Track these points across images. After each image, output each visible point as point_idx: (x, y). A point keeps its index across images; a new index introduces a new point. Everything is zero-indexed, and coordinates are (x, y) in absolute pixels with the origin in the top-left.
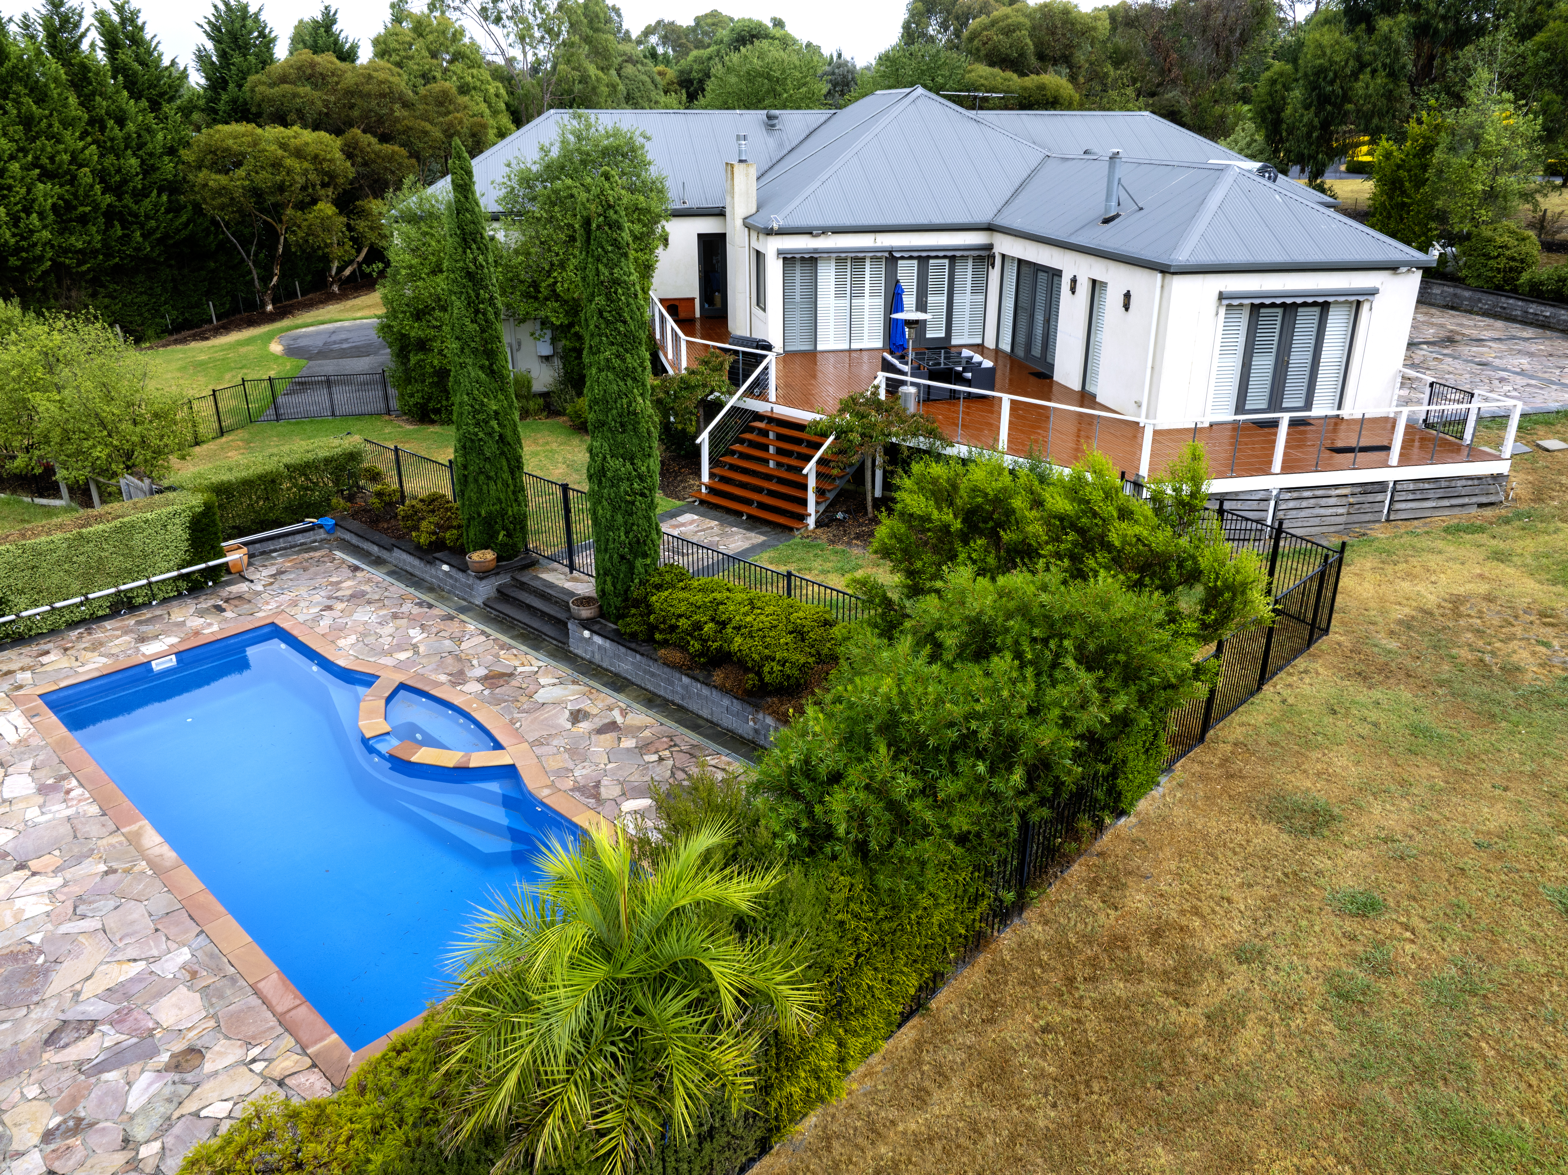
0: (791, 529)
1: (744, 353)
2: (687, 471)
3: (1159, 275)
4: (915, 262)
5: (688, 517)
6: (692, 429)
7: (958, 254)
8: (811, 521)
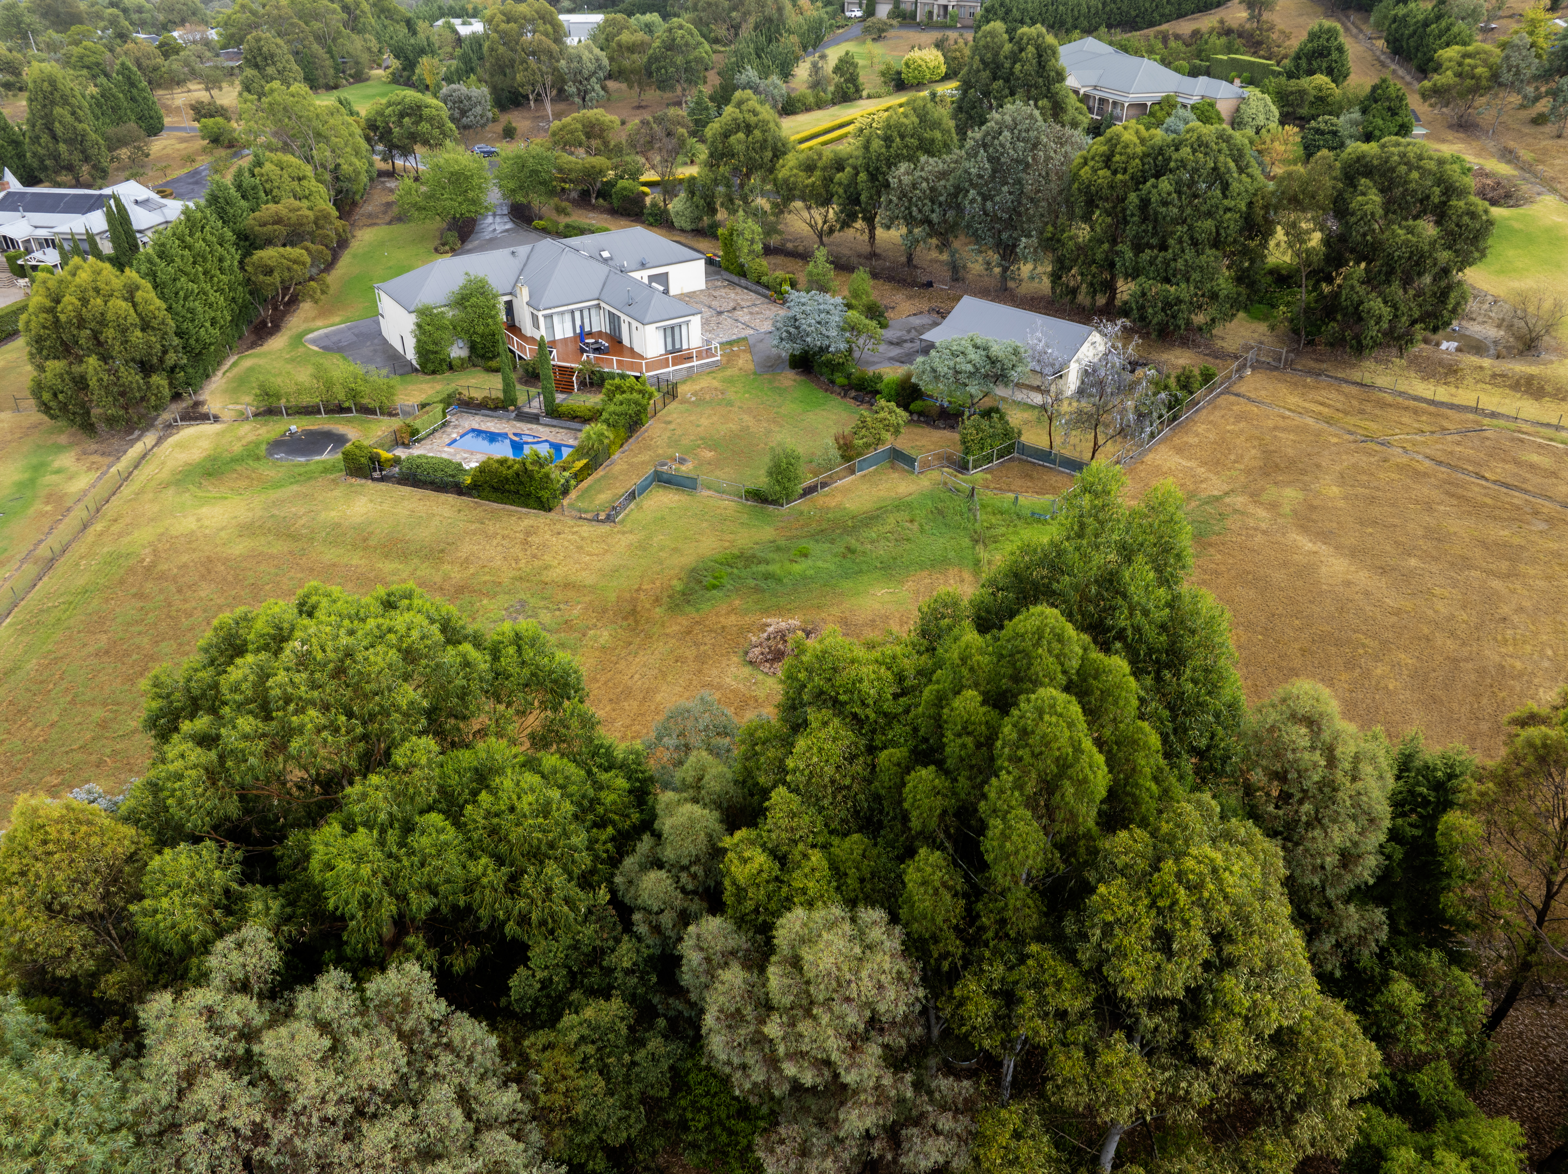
7: (591, 307)
8: (576, 390)
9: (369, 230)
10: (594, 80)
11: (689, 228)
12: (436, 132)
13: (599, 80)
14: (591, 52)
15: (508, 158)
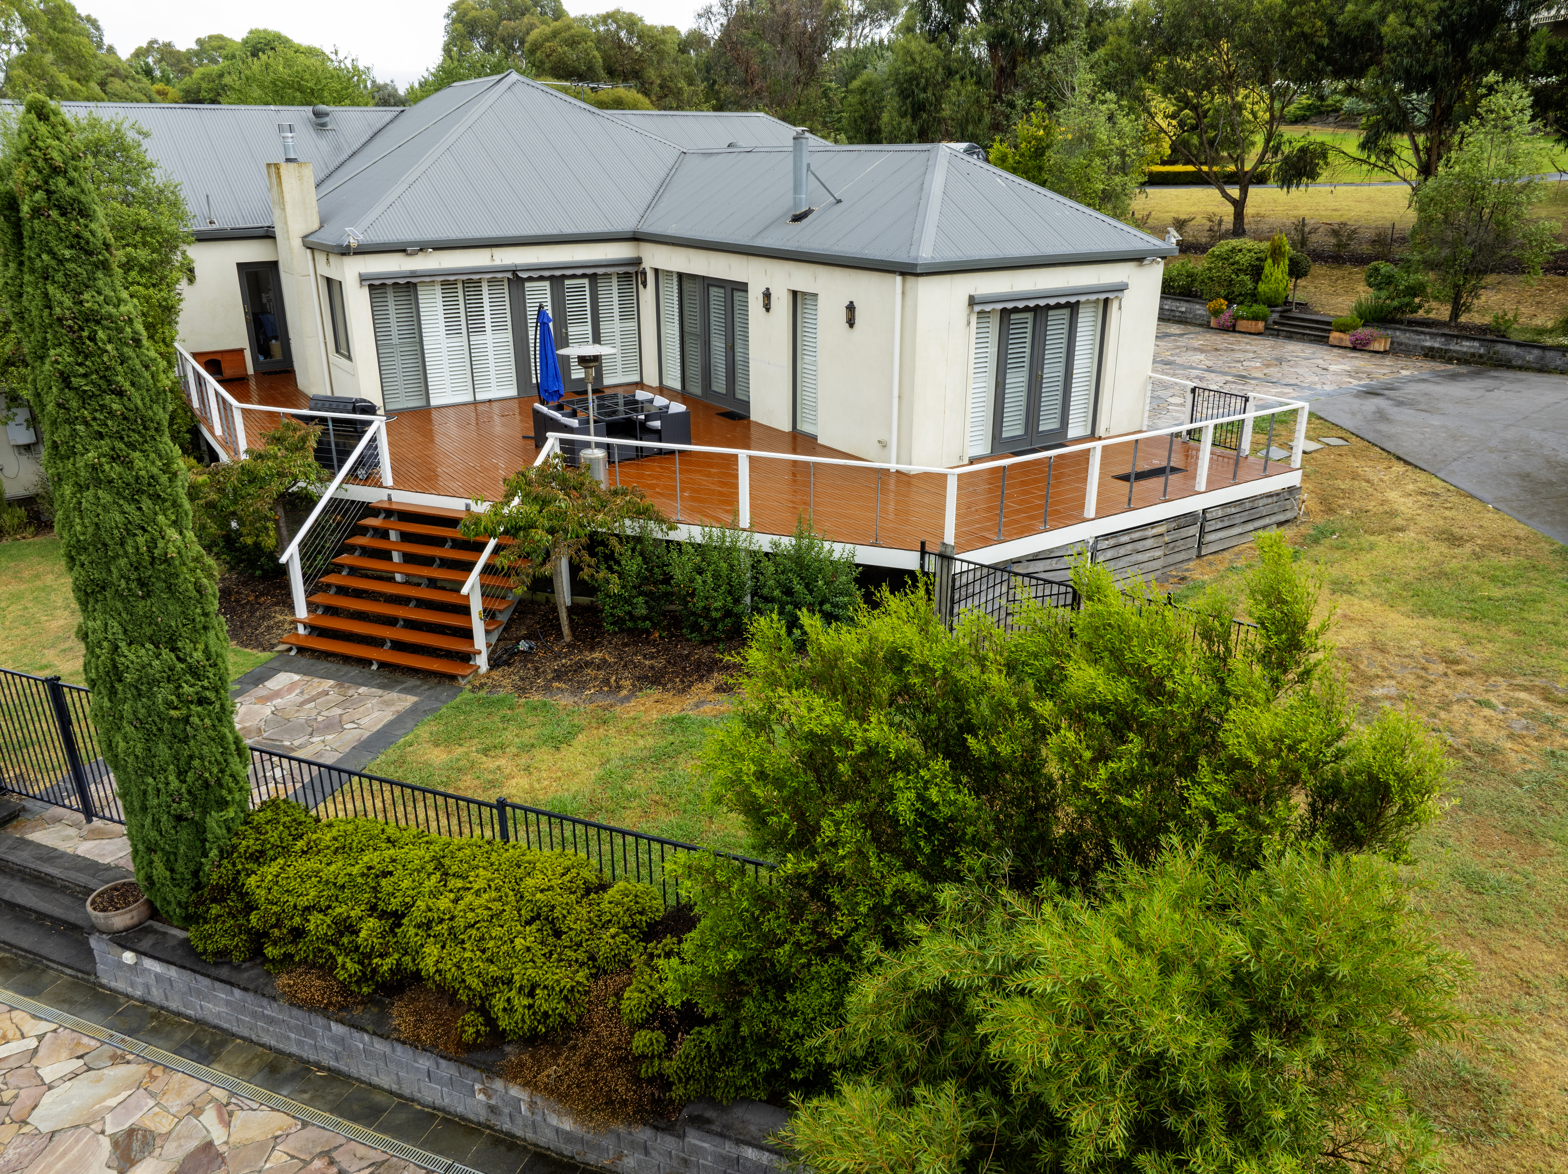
0: (453, 678)
1: (335, 421)
2: (269, 600)
3: (899, 279)
4: (547, 284)
5: (282, 679)
6: (270, 542)
7: (600, 271)
8: (482, 662)
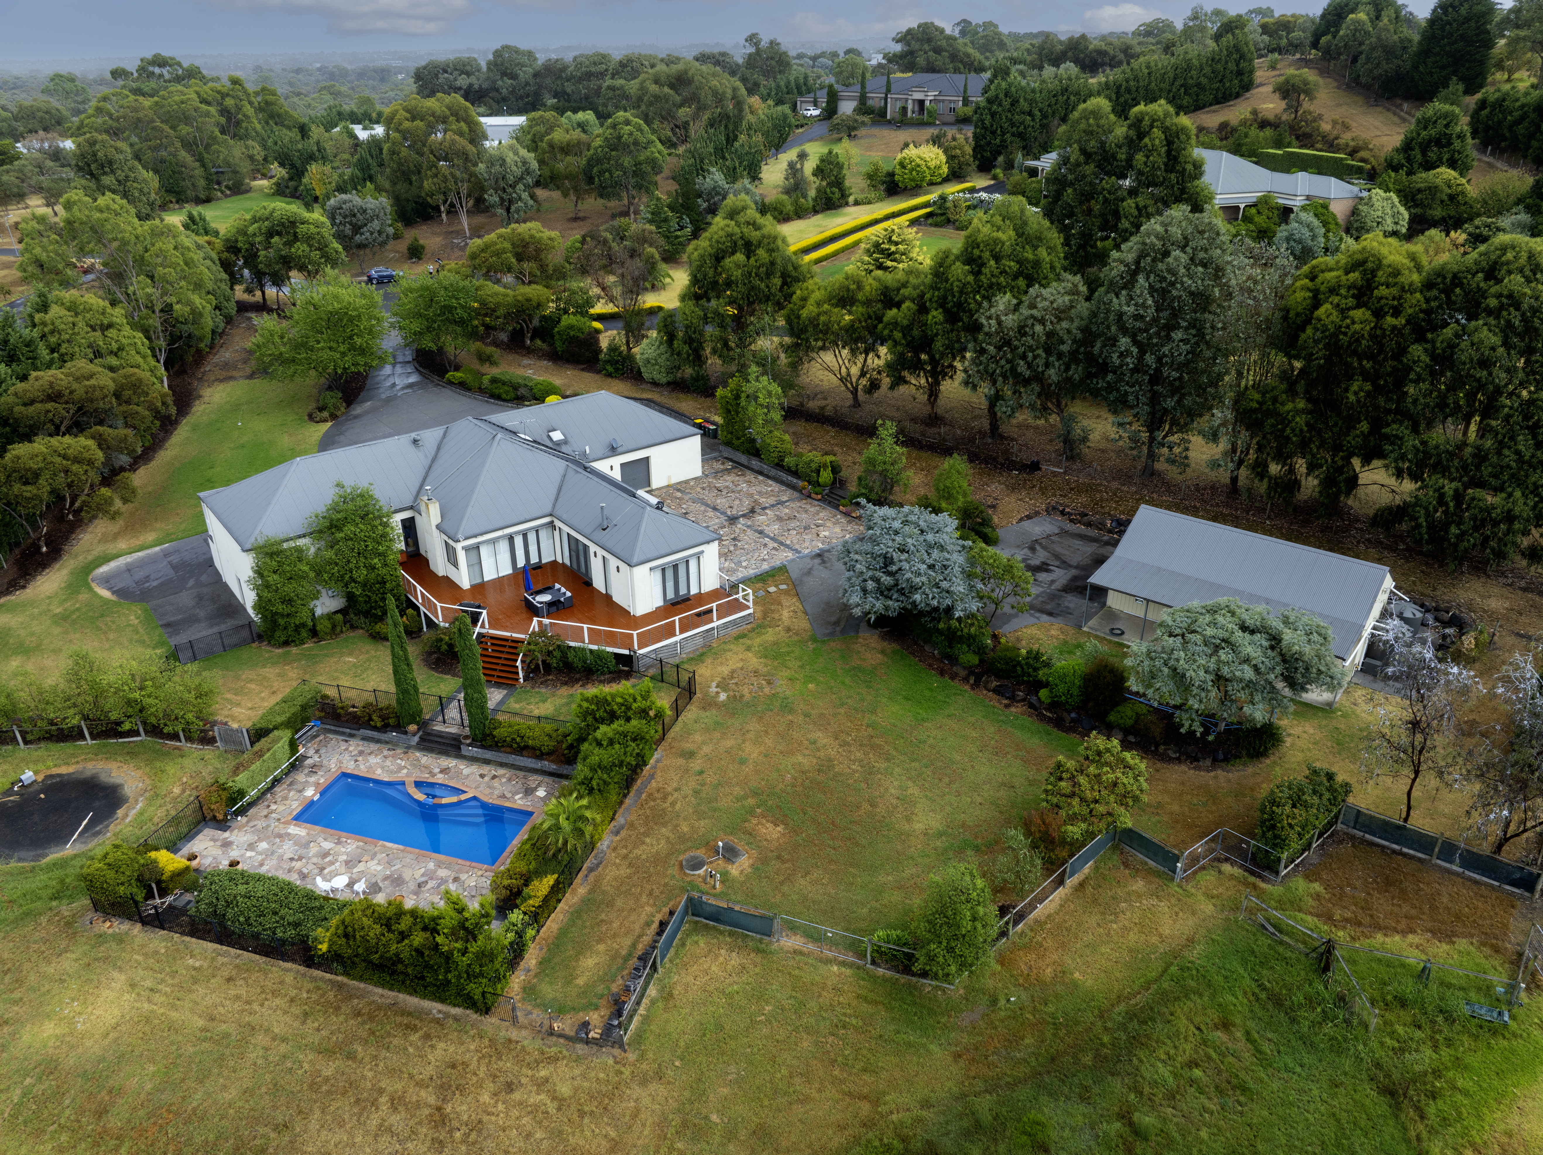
0: (516, 685)
3: (628, 566)
4: (522, 536)
7: (539, 529)
8: (522, 680)
9: (221, 387)
10: (520, 186)
11: (664, 381)
12: (316, 255)
13: (527, 186)
14: (516, 153)
15: (411, 290)
